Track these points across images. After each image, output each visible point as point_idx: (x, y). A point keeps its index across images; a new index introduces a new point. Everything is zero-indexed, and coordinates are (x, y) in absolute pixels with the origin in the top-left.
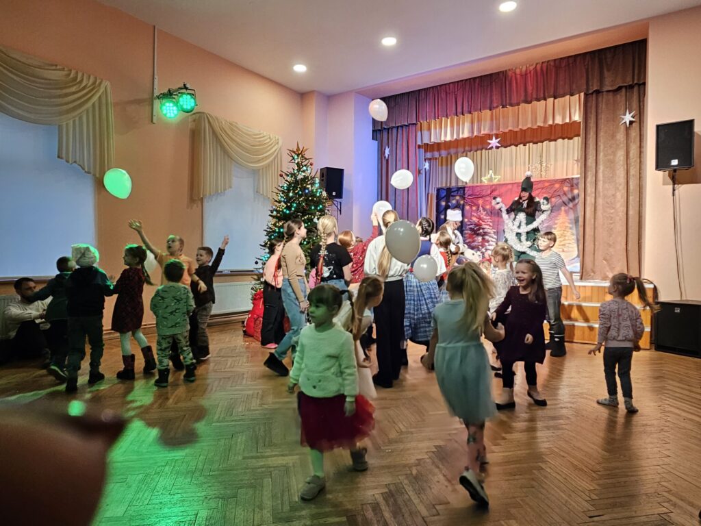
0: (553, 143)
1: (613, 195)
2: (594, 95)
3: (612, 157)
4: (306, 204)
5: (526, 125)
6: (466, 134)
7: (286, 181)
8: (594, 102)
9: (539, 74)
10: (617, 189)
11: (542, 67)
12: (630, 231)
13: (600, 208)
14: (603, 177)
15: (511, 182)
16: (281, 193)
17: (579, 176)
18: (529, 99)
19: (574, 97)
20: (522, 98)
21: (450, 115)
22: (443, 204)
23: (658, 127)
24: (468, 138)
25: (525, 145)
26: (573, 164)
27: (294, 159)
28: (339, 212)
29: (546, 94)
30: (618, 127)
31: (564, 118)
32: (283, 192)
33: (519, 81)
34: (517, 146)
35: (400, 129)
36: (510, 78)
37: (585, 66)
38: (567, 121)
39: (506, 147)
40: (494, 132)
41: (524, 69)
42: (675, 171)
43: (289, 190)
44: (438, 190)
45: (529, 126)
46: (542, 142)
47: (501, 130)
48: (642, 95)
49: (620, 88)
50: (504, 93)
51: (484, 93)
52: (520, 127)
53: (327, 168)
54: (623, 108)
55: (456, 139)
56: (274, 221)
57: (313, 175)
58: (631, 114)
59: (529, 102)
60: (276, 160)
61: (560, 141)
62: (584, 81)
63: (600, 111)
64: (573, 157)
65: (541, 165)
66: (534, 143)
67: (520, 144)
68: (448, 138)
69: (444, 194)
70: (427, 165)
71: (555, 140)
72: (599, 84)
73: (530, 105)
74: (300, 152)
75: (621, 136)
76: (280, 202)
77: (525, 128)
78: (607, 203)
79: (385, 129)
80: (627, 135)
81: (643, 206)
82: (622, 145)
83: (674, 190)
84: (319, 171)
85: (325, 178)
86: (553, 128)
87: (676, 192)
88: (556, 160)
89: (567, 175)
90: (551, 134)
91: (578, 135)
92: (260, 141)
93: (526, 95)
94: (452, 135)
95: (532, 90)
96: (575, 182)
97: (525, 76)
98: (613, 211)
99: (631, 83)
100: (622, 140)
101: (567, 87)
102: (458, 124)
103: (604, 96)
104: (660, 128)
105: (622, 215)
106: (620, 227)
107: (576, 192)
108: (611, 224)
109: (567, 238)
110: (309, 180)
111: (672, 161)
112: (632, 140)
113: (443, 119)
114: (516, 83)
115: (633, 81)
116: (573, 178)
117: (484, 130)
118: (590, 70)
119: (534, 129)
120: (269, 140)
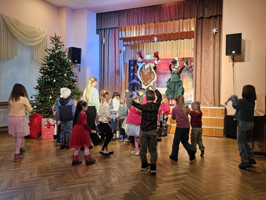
0: (182, 40)
1: (208, 66)
2: (201, 19)
3: (208, 48)
4: (60, 66)
5: (171, 31)
6: (143, 34)
7: (50, 53)
8: (200, 23)
9: (176, 7)
10: (210, 63)
11: (177, 4)
12: (215, 83)
13: (202, 72)
14: (204, 58)
15: (164, 58)
16: (46, 60)
17: (193, 56)
18: (172, 19)
19: (192, 19)
20: (169, 18)
21: (135, 24)
22: (132, 68)
23: (227, 36)
24: (144, 36)
25: (170, 41)
26: (192, 51)
27: (53, 42)
28: (79, 71)
29: (179, 17)
30: (210, 35)
31: (187, 29)
32: (47, 60)
33: (167, 10)
34: (166, 41)
35: (111, 30)
36: (163, 8)
37: (196, 5)
38: (189, 30)
39: (161, 41)
40: (156, 34)
41: (170, 4)
42: (234, 56)
43: (51, 59)
44: (130, 61)
45: (172, 32)
46: (178, 40)
47: (159, 33)
48: (220, 21)
49: (211, 17)
50: (160, 15)
51: (151, 14)
52: (168, 32)
53: (72, 48)
54: (213, 26)
55: (138, 36)
56: (42, 75)
57: (64, 51)
58: (216, 29)
59: (172, 21)
60: (44, 42)
61: (186, 39)
62: (196, 12)
63: (203, 27)
64: (192, 47)
65: (177, 51)
66: (174, 40)
67: (168, 40)
68: (135, 36)
69: (132, 63)
70: (124, 49)
71: (184, 39)
72: (202, 14)
73: (172, 22)
74: (57, 38)
75: (211, 39)
76: (45, 65)
77: (170, 33)
78: (206, 70)
79: (103, 29)
80: (214, 38)
81: (221, 71)
82: (212, 43)
83: (233, 65)
84: (68, 49)
85: (71, 53)
86: (183, 33)
87: (234, 65)
88: (184, 49)
89: (189, 56)
90: (182, 36)
91: (194, 38)
92: (34, 31)
93: (170, 17)
94: (136, 34)
95: (173, 15)
96: (192, 59)
97: (170, 8)
98: (208, 73)
99: (216, 15)
100: (212, 41)
101: (189, 14)
102: (139, 29)
103: (205, 19)
104: (228, 36)
105: (212, 75)
106: (211, 81)
107: (192, 64)
108: (208, 79)
109: (188, 85)
110: (62, 54)
111: (233, 51)
112: (216, 41)
113: (132, 26)
114: (166, 11)
115: (217, 14)
116: (191, 58)
117: (151, 33)
118: (198, 7)
119: (174, 33)
120: (39, 31)
